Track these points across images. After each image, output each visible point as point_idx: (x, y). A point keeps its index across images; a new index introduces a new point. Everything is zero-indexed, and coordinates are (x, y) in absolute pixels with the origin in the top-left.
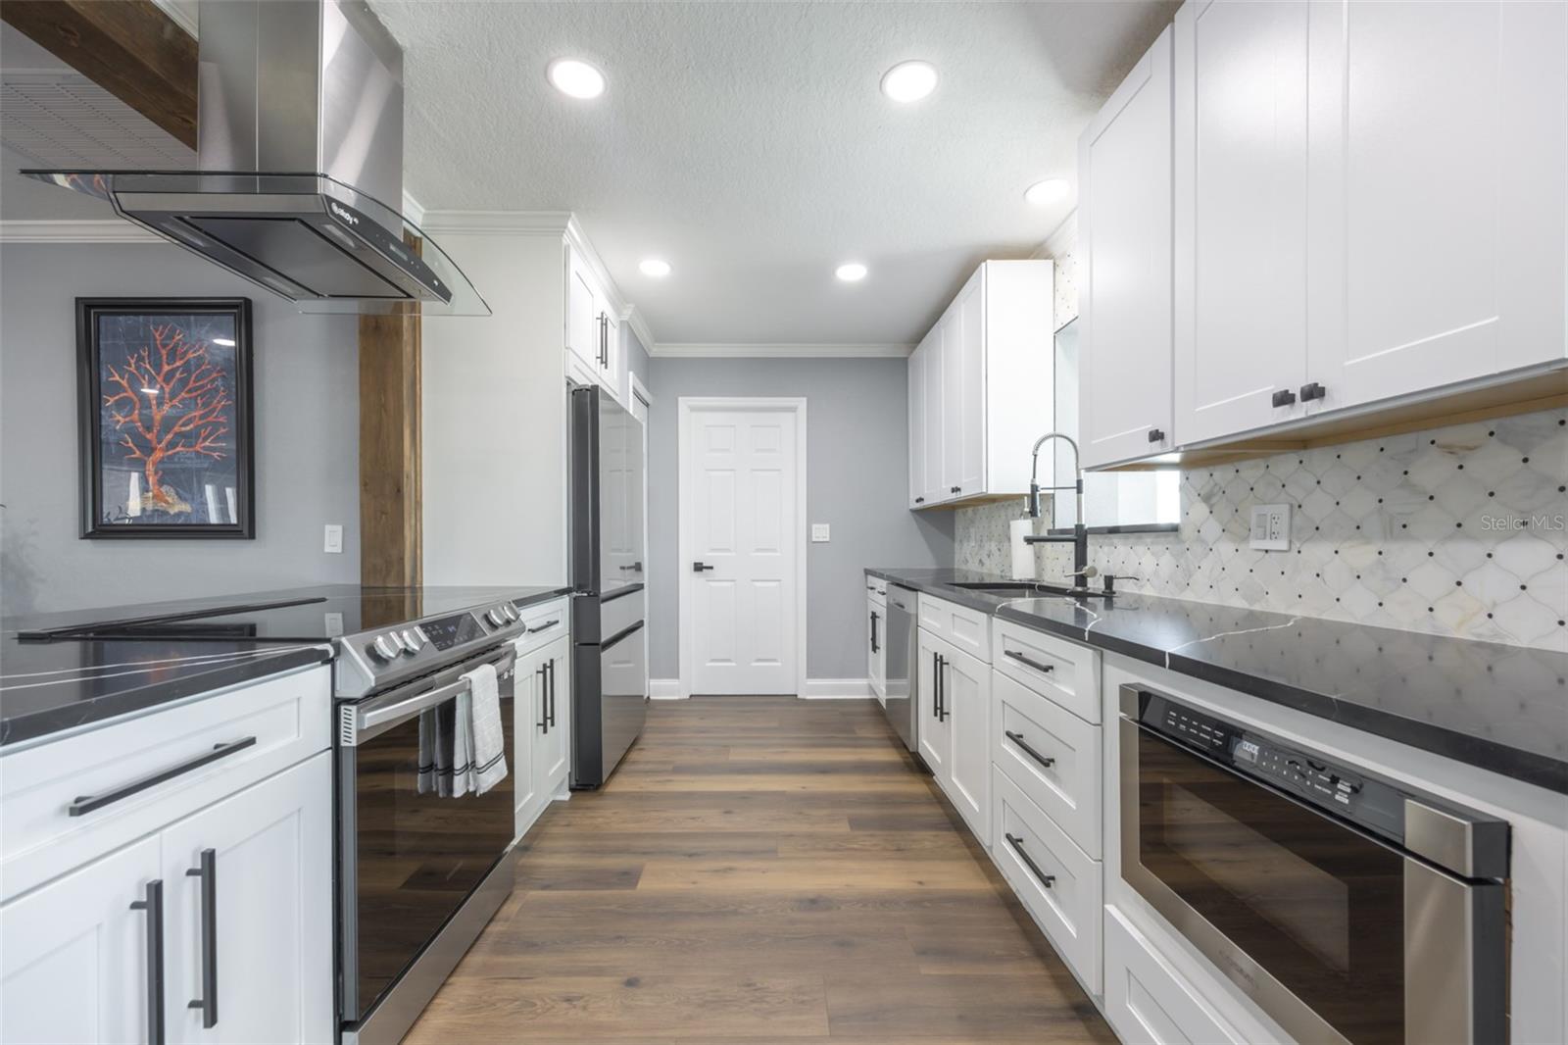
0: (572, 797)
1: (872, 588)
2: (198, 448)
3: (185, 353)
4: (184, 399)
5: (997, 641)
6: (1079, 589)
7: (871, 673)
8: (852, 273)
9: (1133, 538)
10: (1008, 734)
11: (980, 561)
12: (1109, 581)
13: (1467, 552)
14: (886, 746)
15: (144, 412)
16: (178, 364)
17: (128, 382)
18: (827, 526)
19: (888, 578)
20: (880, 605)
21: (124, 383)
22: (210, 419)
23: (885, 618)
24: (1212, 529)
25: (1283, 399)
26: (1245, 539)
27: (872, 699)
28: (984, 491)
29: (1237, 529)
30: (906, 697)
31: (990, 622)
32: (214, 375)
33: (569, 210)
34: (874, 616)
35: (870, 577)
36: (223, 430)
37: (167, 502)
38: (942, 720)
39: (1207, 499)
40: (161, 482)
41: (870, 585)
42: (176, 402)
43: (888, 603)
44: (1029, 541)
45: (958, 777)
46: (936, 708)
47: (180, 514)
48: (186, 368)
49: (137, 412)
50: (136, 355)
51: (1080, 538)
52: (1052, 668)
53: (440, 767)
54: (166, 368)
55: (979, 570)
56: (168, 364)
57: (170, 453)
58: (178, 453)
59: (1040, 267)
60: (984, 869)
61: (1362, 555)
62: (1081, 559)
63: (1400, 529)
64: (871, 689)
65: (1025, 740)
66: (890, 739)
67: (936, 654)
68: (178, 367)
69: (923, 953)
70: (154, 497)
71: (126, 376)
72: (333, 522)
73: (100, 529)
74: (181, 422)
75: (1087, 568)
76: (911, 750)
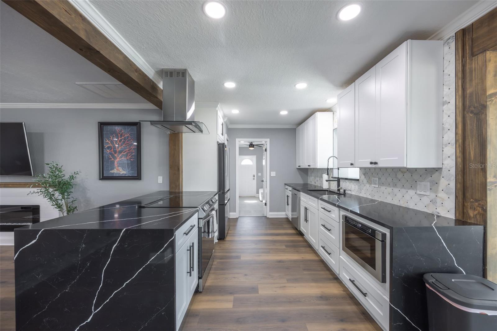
0: (218, 241)
1: (287, 189)
2: (127, 158)
3: (125, 135)
4: (124, 146)
5: (320, 205)
6: (338, 192)
7: (286, 211)
8: (284, 113)
9: (350, 181)
10: (322, 225)
11: (315, 182)
12: (345, 191)
13: (404, 191)
14: (291, 229)
15: (114, 149)
16: (123, 138)
17: (110, 142)
18: (275, 172)
19: (292, 187)
20: (290, 194)
21: (109, 142)
22: (130, 151)
23: (291, 197)
24: (365, 181)
25: (371, 163)
26: (371, 184)
27: (286, 218)
28: (316, 167)
29: (369, 182)
30: (296, 217)
31: (318, 201)
32: (132, 140)
33: (219, 102)
34: (288, 196)
35: (286, 186)
36: (134, 154)
37: (120, 171)
38: (307, 222)
39: (364, 174)
40: (118, 166)
41: (286, 188)
42: (122, 147)
43: (292, 193)
44: (327, 181)
45: (310, 235)
46: (305, 220)
47: (123, 174)
48: (125, 139)
49: (112, 149)
50: (112, 136)
51: (338, 180)
52: (330, 211)
53: (207, 232)
54: (120, 139)
55: (315, 184)
56: (120, 138)
57: (121, 159)
58: (123, 159)
59: (329, 114)
60: (316, 255)
61: (389, 189)
62: (339, 185)
63: (395, 186)
64: (286, 215)
65: (325, 226)
66: (292, 227)
67: (305, 207)
68: (123, 139)
69: (304, 270)
70: (117, 170)
71: (110, 141)
72: (160, 176)
73: (103, 177)
74: (123, 152)
75: (340, 187)
76: (299, 230)
